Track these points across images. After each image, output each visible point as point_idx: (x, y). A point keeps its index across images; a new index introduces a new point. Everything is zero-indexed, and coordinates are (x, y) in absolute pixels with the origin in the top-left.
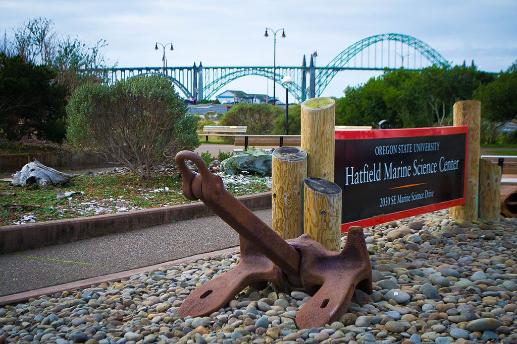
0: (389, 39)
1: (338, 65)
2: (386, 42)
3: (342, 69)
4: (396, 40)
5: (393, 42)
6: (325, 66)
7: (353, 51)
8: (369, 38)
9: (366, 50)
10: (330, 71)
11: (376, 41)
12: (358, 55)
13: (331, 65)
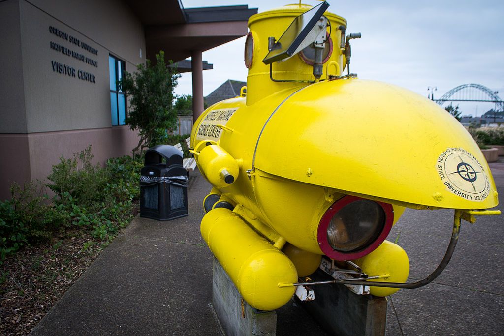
0: (470, 86)
1: (445, 99)
2: (469, 88)
3: (447, 100)
4: (474, 87)
5: (472, 88)
6: (439, 99)
7: (453, 92)
8: (460, 86)
9: (458, 91)
10: (441, 102)
11: (463, 88)
12: (455, 94)
13: (442, 99)
